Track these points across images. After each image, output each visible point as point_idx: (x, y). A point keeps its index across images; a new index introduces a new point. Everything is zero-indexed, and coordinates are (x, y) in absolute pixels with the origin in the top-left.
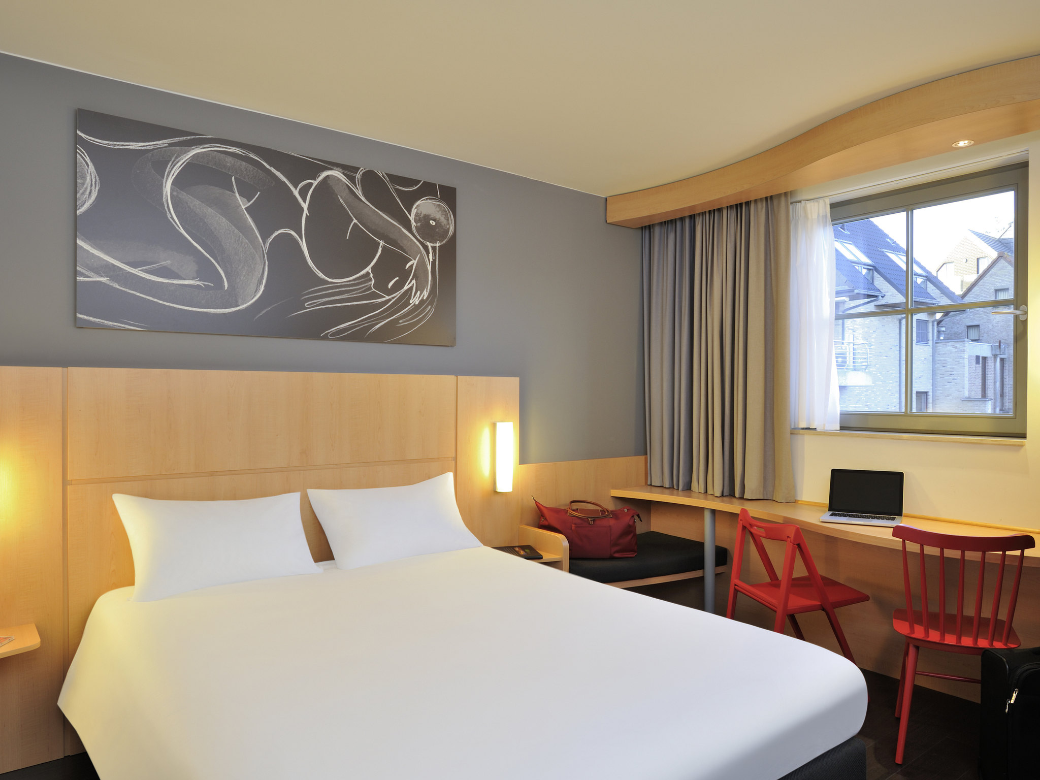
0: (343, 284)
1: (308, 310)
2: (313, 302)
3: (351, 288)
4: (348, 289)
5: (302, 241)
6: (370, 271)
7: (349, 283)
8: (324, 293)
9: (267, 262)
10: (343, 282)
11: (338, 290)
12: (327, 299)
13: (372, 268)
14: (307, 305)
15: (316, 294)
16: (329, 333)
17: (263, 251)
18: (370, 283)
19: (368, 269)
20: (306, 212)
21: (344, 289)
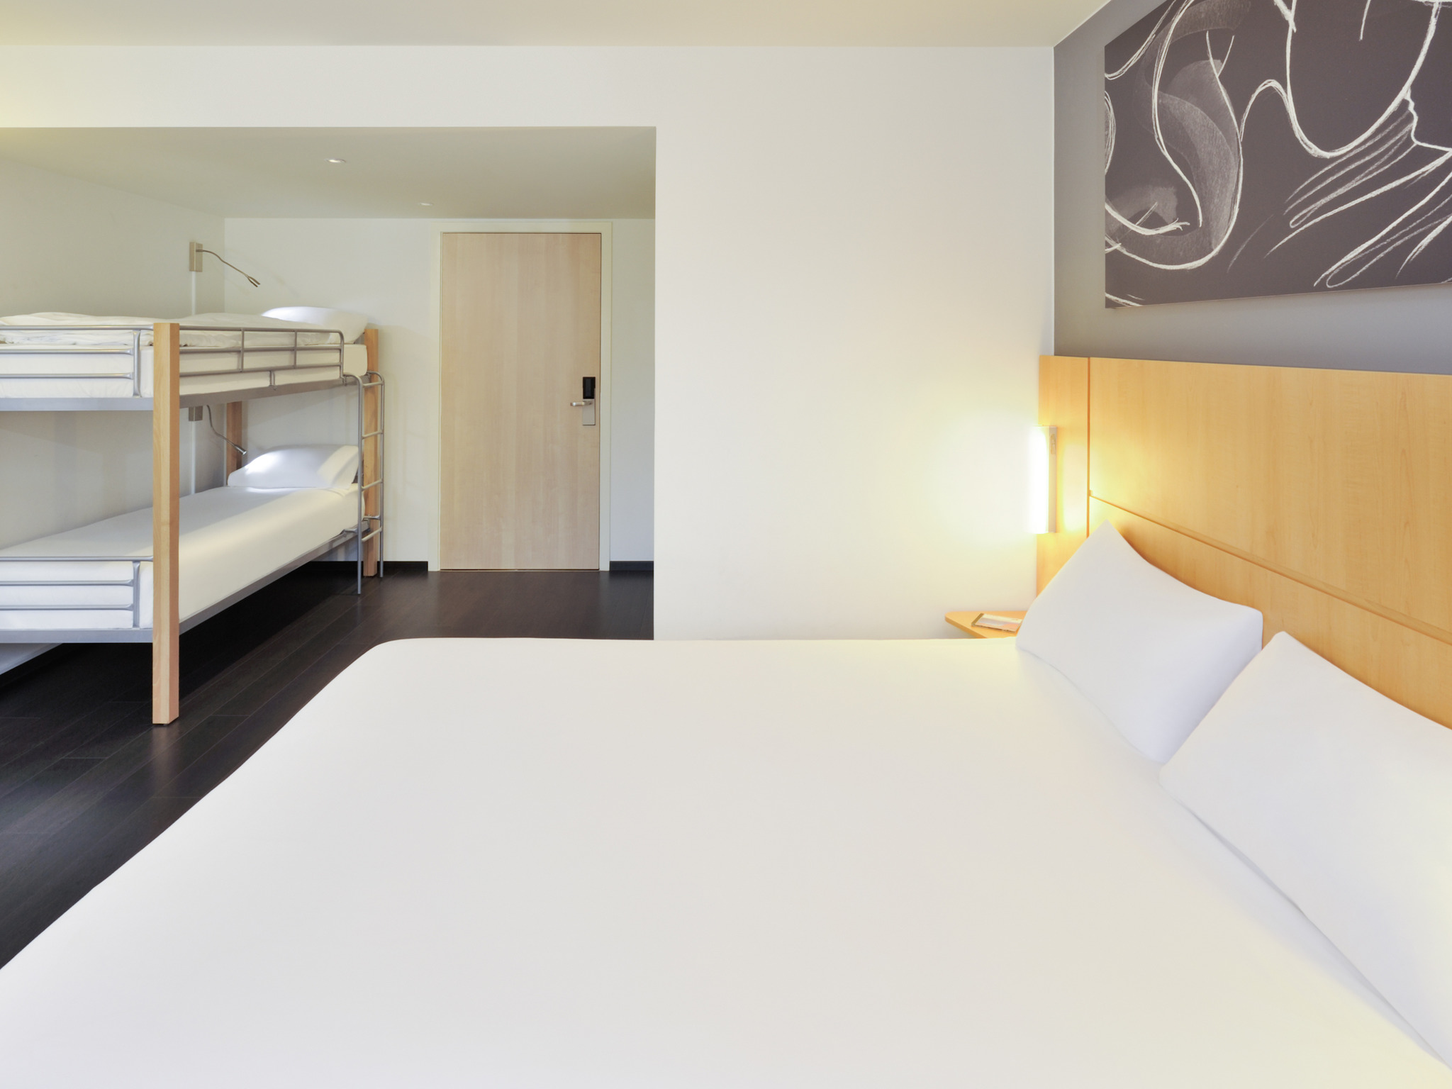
0: (1352, 154)
1: (1294, 234)
2: (1301, 214)
3: (1367, 158)
4: (1362, 161)
5: (1286, 92)
6: (1408, 98)
7: (1363, 147)
8: (1319, 187)
9: (1242, 159)
10: (1351, 151)
11: (1342, 172)
12: (1323, 201)
13: (1413, 86)
14: (1293, 224)
15: (1306, 197)
16: (1327, 276)
17: (1238, 139)
18: (1406, 129)
19: (1405, 93)
20: (1292, 27)
21: (1353, 166)
